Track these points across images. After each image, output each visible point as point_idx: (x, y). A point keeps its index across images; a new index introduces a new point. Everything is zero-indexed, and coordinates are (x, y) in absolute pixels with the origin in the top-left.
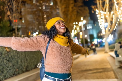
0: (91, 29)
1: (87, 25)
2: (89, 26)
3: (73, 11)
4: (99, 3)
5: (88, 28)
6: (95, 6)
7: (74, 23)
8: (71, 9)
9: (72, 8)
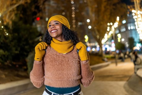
0: (133, 29)
1: (129, 25)
2: (130, 26)
3: (105, 11)
4: (136, 2)
5: (129, 28)
6: (131, 6)
7: (109, 24)
8: (103, 8)
9: (105, 7)
